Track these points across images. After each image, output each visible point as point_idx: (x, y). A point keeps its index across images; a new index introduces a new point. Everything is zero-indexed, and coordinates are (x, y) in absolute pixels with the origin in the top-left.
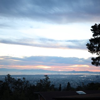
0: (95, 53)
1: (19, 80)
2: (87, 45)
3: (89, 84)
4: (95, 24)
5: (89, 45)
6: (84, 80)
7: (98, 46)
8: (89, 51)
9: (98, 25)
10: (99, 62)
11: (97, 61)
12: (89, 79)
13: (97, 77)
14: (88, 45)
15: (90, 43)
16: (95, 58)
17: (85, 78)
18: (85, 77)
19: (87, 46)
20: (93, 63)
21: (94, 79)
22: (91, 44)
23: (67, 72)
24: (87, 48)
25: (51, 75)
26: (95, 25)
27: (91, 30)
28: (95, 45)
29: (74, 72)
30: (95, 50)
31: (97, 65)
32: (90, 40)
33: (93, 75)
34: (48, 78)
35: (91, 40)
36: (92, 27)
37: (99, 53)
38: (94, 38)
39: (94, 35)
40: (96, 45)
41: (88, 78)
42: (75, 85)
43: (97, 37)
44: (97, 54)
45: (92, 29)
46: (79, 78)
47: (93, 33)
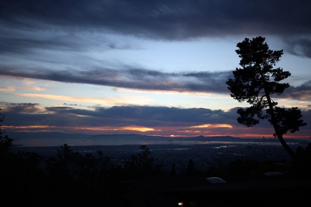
0: (245, 98)
1: (88, 155)
2: (227, 83)
3: (231, 162)
4: (246, 39)
5: (233, 83)
6: (222, 155)
7: (250, 84)
8: (232, 96)
9: (252, 40)
10: (253, 118)
11: (250, 116)
12: (233, 153)
13: (249, 147)
14: (229, 82)
15: (233, 78)
16: (245, 110)
17: (224, 151)
18: (224, 149)
19: (228, 86)
20: (240, 121)
21: (242, 153)
22: (237, 80)
23: (186, 139)
24: (229, 88)
25: (155, 145)
26: (244, 41)
27: (237, 52)
28: (244, 82)
29: (201, 138)
30: (245, 92)
31: (248, 125)
32: (234, 72)
33: (241, 145)
34: (149, 152)
35: (237, 73)
36: (239, 45)
37: (252, 99)
38: (242, 68)
39: (242, 63)
40: (247, 83)
41: (230, 150)
42: (204, 166)
43: (248, 65)
44: (248, 102)
45: (238, 48)
46: (213, 150)
47: (241, 59)
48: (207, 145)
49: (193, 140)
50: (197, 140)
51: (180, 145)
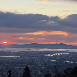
3: (67, 69)
6: (55, 63)
12: (66, 60)
17: (58, 58)
18: (57, 56)
21: (74, 61)
29: (35, 45)
41: (63, 58)
42: (36, 74)
46: (46, 57)
48: (40, 53)
49: (26, 48)
50: (30, 47)
51: (12, 52)
